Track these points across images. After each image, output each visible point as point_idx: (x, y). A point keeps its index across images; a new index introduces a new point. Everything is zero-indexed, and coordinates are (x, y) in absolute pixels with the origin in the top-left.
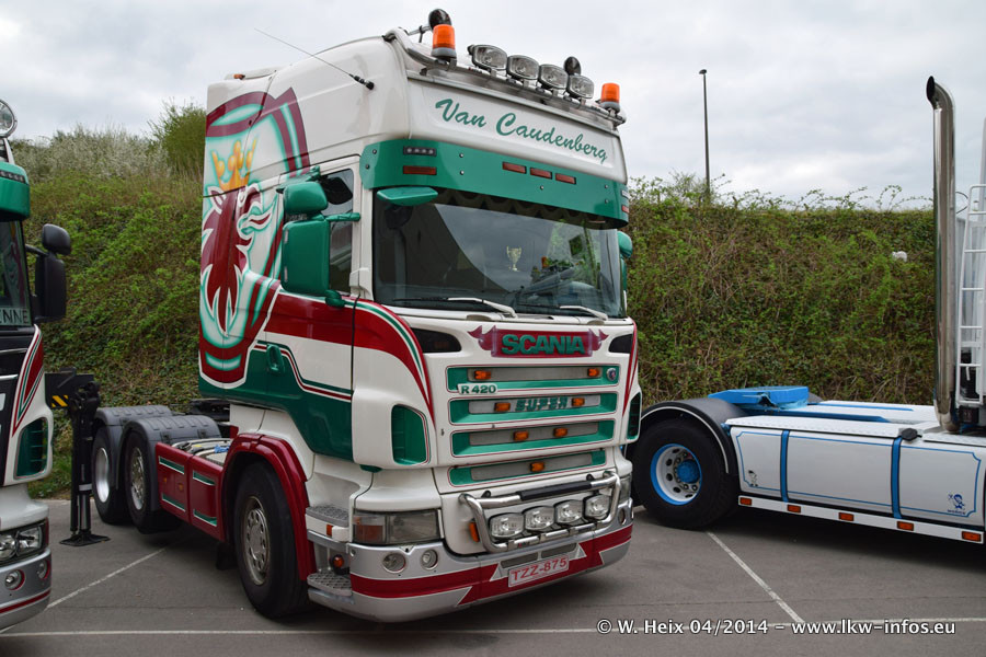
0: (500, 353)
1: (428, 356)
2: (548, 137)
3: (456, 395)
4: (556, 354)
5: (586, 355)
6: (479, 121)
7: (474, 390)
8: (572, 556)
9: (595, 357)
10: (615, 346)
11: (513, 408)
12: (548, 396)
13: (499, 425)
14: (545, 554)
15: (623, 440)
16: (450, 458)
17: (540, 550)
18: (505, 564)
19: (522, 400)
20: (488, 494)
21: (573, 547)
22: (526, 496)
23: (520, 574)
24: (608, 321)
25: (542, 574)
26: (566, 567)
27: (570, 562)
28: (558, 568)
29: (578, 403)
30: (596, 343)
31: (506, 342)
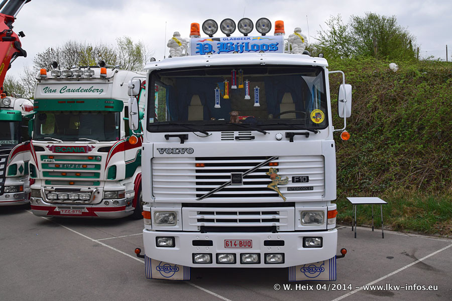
0: (55, 152)
1: (36, 152)
2: (78, 90)
3: (43, 162)
4: (74, 152)
5: (86, 152)
6: (55, 91)
7: (48, 161)
8: (83, 211)
9: (90, 153)
10: (100, 150)
11: (61, 166)
12: (73, 164)
13: (55, 170)
14: (73, 208)
15: (105, 180)
16: (42, 177)
17: (71, 206)
18: (59, 207)
19: (64, 164)
20: (52, 188)
21: (84, 208)
22: (57, 190)
23: (64, 211)
24: (98, 142)
25: (72, 213)
26: (81, 213)
27: (82, 212)
28: (78, 213)
29: (85, 167)
30: (90, 149)
31: (56, 148)
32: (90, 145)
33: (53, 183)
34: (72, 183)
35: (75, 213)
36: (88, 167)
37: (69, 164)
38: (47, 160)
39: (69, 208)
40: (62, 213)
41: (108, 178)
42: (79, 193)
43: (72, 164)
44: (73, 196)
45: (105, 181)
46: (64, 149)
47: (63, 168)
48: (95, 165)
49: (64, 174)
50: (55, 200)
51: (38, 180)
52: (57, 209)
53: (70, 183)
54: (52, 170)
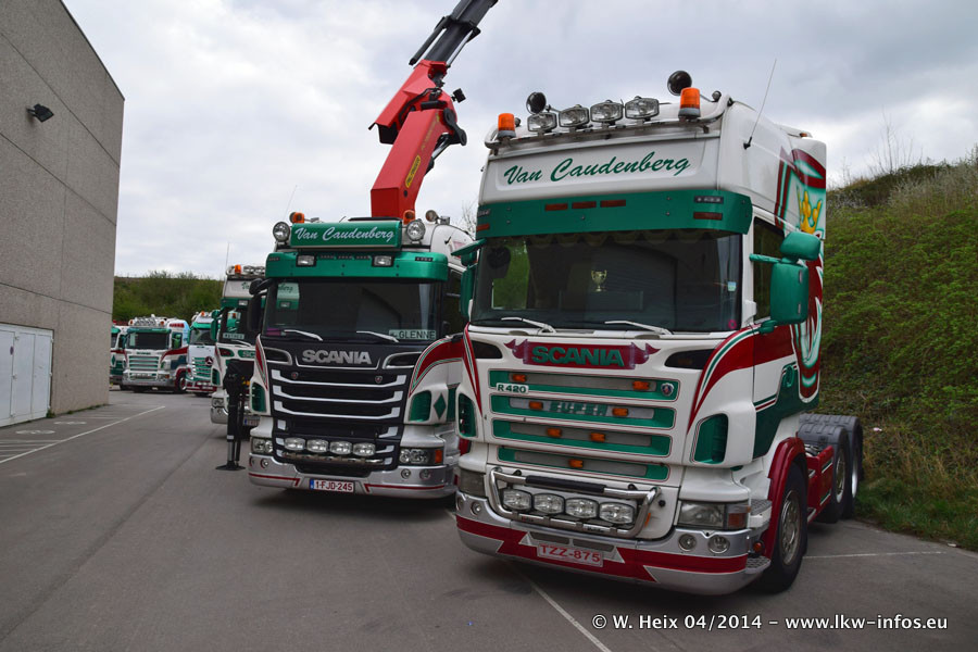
0: (530, 362)
1: (479, 361)
2: (606, 169)
3: (495, 391)
4: (588, 365)
5: (627, 367)
6: (536, 176)
7: (509, 389)
8: (608, 556)
9: (639, 371)
10: (676, 360)
11: (547, 407)
12: (583, 402)
13: (530, 419)
14: (578, 543)
15: (687, 461)
16: (491, 438)
17: (572, 536)
18: (534, 535)
19: (555, 402)
20: (518, 473)
21: (609, 548)
22: (531, 481)
23: (549, 550)
24: (669, 335)
25: (571, 559)
26: (599, 564)
27: (605, 562)
28: (590, 561)
29: (621, 413)
30: (640, 357)
31: (536, 352)
32: (641, 344)
33: (521, 457)
34: (578, 463)
35: (582, 561)
36: (633, 414)
37: (570, 402)
38: (506, 385)
39: (566, 541)
40: (540, 553)
41: (699, 456)
42: (600, 499)
43: (579, 404)
44: (580, 507)
45: (685, 468)
46: (557, 355)
47: (553, 413)
48: (656, 409)
49: (555, 434)
50: (524, 512)
51: (478, 443)
52: (528, 541)
53: (573, 462)
54: (519, 418)
